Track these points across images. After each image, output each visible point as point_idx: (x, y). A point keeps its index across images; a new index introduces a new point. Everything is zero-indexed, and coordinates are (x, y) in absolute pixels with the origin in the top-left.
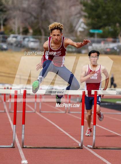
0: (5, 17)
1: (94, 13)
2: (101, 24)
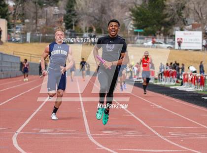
0: (76, 19)
1: (139, 17)
2: (144, 26)
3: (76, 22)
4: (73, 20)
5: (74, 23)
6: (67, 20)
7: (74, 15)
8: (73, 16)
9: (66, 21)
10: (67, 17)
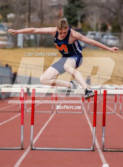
0: (82, 13)
3: (83, 16)
4: (78, 13)
5: (79, 18)
6: (69, 14)
7: (79, 6)
8: (78, 9)
9: (68, 16)
10: (69, 9)
